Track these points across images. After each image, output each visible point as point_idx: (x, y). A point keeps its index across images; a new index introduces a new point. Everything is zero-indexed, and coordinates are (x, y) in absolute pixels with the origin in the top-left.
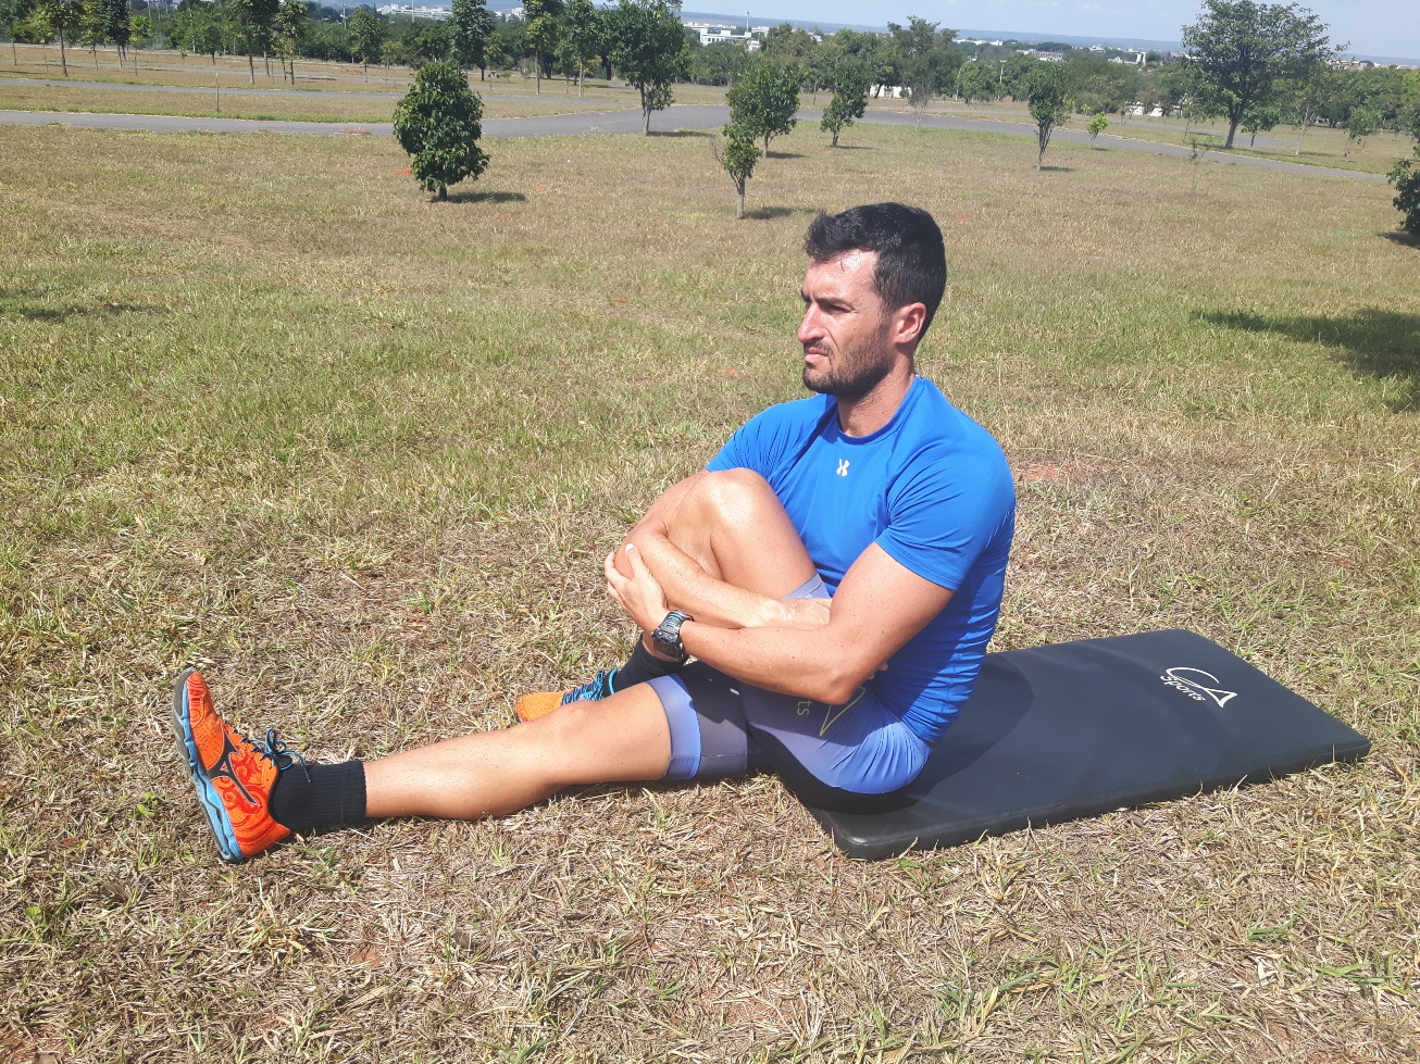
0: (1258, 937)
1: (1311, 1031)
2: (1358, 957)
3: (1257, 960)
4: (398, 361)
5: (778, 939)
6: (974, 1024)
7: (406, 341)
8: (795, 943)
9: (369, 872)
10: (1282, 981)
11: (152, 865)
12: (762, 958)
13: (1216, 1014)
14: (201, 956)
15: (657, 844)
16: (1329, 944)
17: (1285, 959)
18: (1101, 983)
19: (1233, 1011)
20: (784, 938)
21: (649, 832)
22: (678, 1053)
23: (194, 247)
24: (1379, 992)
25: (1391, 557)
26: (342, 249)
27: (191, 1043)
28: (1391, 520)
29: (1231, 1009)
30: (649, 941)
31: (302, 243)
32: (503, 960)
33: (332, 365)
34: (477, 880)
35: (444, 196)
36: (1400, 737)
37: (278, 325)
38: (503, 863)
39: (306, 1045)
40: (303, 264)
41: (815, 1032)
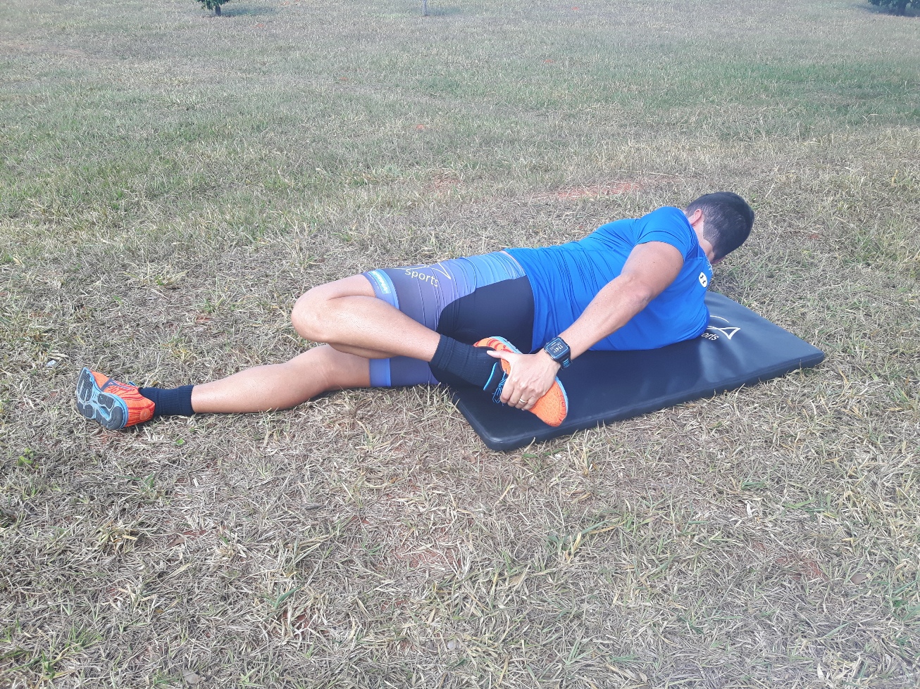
0: (747, 488)
1: (777, 545)
2: (809, 495)
3: (746, 502)
4: (191, 135)
5: (444, 511)
6: (567, 556)
7: (197, 119)
8: (455, 513)
9: (177, 489)
10: (761, 514)
11: (33, 496)
12: (434, 524)
13: (719, 539)
14: (68, 553)
15: (367, 455)
16: (792, 489)
17: (763, 500)
18: (647, 524)
19: (730, 536)
20: (448, 510)
21: (363, 449)
22: (380, 589)
23: (45, 59)
24: (821, 516)
25: (844, 230)
26: (150, 55)
27: (64, 610)
28: (846, 206)
29: (729, 535)
30: (362, 519)
31: (122, 53)
32: (268, 539)
33: (147, 140)
34: (249, 489)
35: (218, 11)
36: (843, 352)
37: (108, 113)
38: (267, 477)
39: (139, 605)
40: (124, 67)
41: (467, 568)
